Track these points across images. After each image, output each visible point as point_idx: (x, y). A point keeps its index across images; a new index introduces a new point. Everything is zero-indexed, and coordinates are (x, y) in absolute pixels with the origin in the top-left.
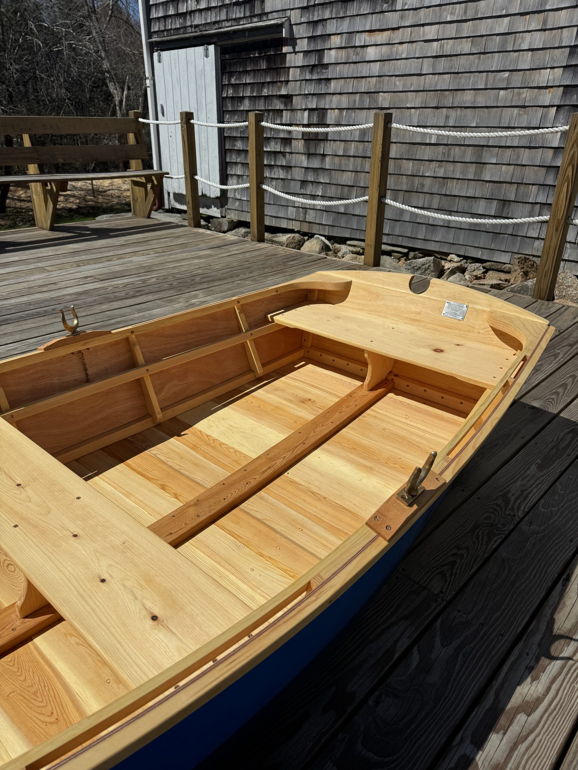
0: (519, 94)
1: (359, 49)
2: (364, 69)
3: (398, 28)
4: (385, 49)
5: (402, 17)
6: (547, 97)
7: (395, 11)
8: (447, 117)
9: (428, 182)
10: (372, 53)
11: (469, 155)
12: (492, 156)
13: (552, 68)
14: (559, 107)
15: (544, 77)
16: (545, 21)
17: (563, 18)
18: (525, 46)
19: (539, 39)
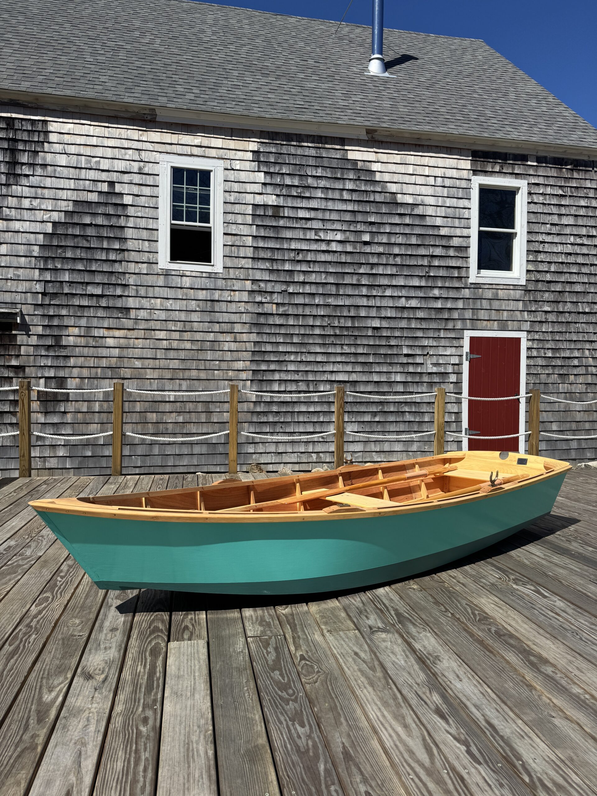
0: (227, 373)
1: (98, 339)
2: (104, 352)
3: (133, 329)
4: (122, 341)
5: (136, 323)
6: (244, 375)
7: (130, 319)
8: (180, 385)
9: (170, 426)
10: (110, 342)
11: (200, 407)
12: (216, 407)
13: (244, 361)
14: (251, 380)
15: (240, 365)
16: (235, 338)
17: (245, 337)
18: (226, 348)
19: (233, 346)
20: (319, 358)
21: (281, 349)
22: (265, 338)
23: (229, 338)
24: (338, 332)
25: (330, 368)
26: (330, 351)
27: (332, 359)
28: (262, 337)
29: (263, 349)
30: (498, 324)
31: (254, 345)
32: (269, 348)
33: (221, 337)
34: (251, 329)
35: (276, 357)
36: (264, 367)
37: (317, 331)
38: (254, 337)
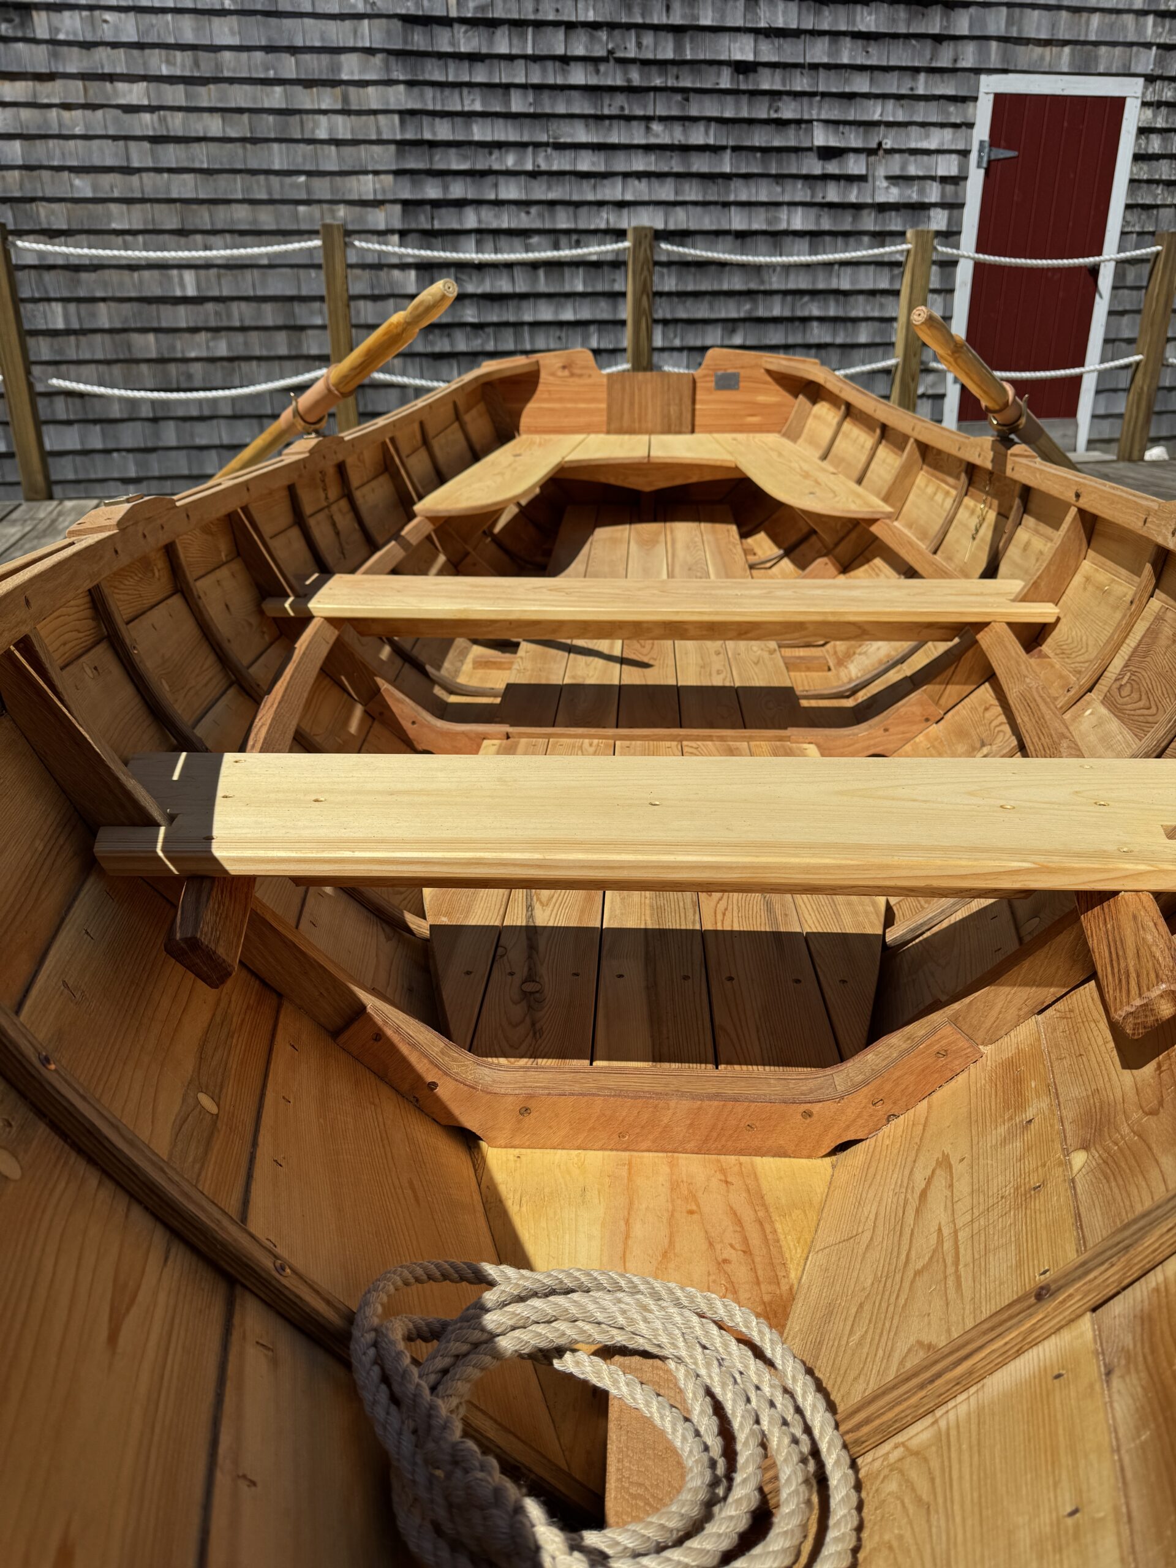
0: (333, 212)
3: (51, 76)
4: (25, 114)
5: (55, 56)
6: (379, 219)
7: (35, 41)
11: (269, 315)
12: (311, 314)
13: (376, 173)
14: (401, 233)
15: (367, 187)
16: (345, 99)
17: (373, 97)
18: (322, 134)
19: (343, 127)
20: (586, 163)
21: (479, 132)
22: (430, 100)
23: (327, 99)
24: (636, 77)
25: (614, 191)
26: (614, 139)
27: (621, 163)
28: (422, 95)
29: (428, 136)
30: (1072, 54)
31: (402, 122)
32: (443, 131)
33: (305, 99)
34: (388, 69)
35: (465, 158)
36: (432, 191)
37: (578, 76)
38: (399, 97)
